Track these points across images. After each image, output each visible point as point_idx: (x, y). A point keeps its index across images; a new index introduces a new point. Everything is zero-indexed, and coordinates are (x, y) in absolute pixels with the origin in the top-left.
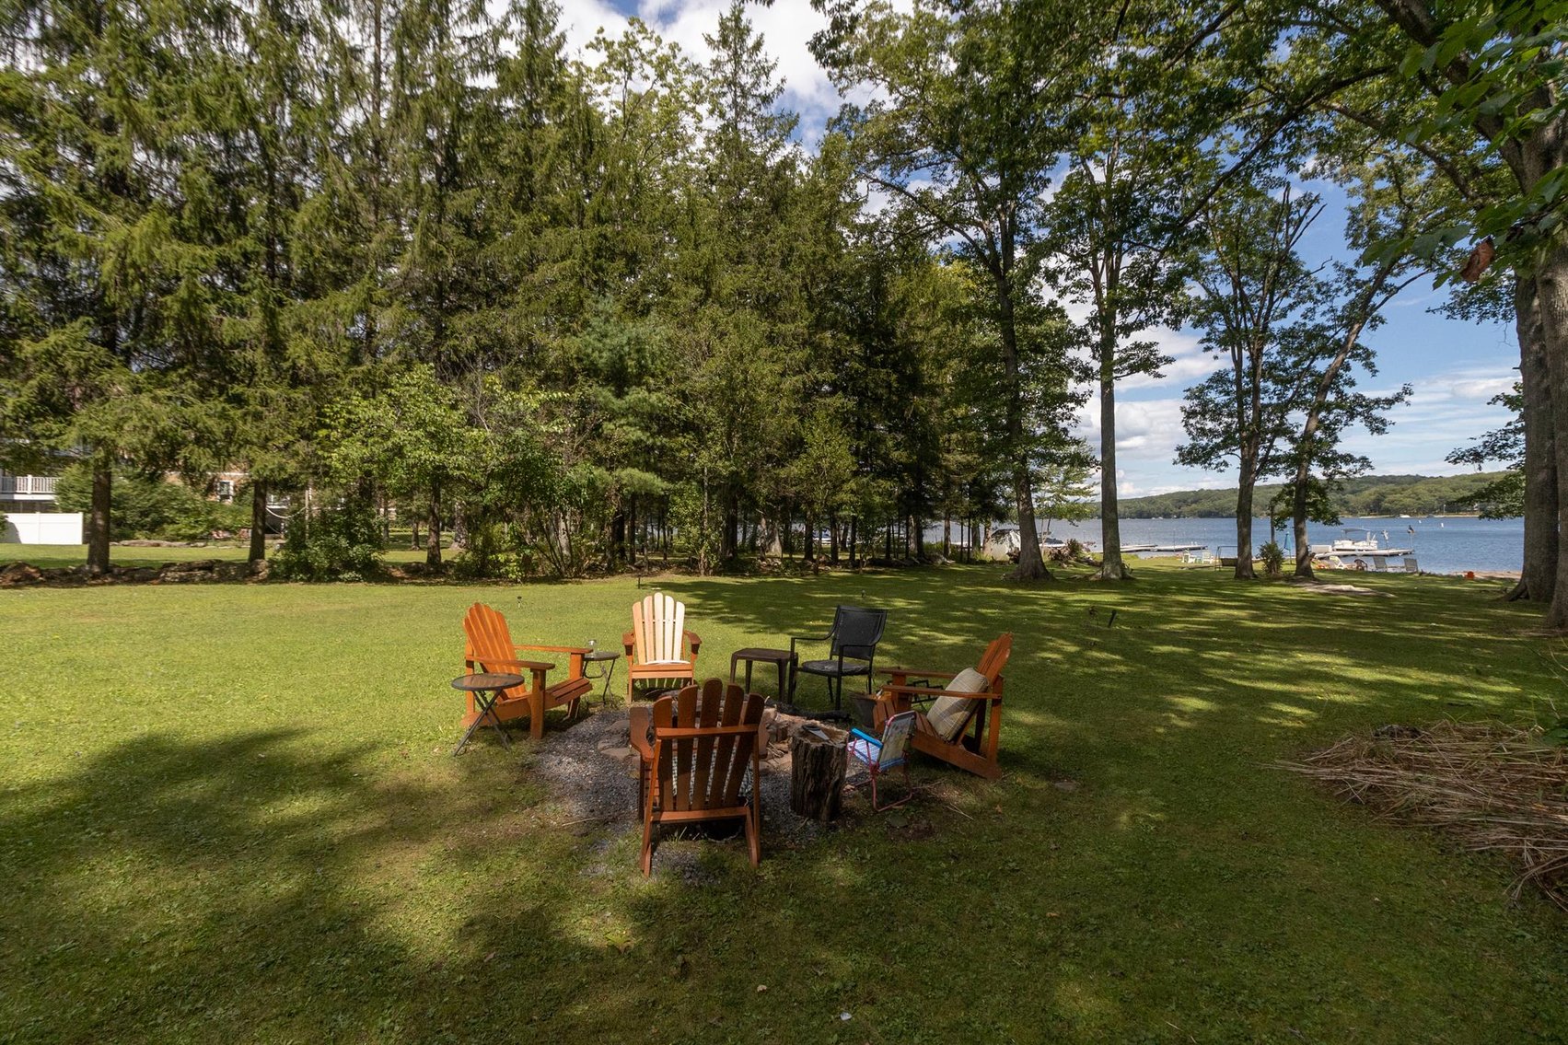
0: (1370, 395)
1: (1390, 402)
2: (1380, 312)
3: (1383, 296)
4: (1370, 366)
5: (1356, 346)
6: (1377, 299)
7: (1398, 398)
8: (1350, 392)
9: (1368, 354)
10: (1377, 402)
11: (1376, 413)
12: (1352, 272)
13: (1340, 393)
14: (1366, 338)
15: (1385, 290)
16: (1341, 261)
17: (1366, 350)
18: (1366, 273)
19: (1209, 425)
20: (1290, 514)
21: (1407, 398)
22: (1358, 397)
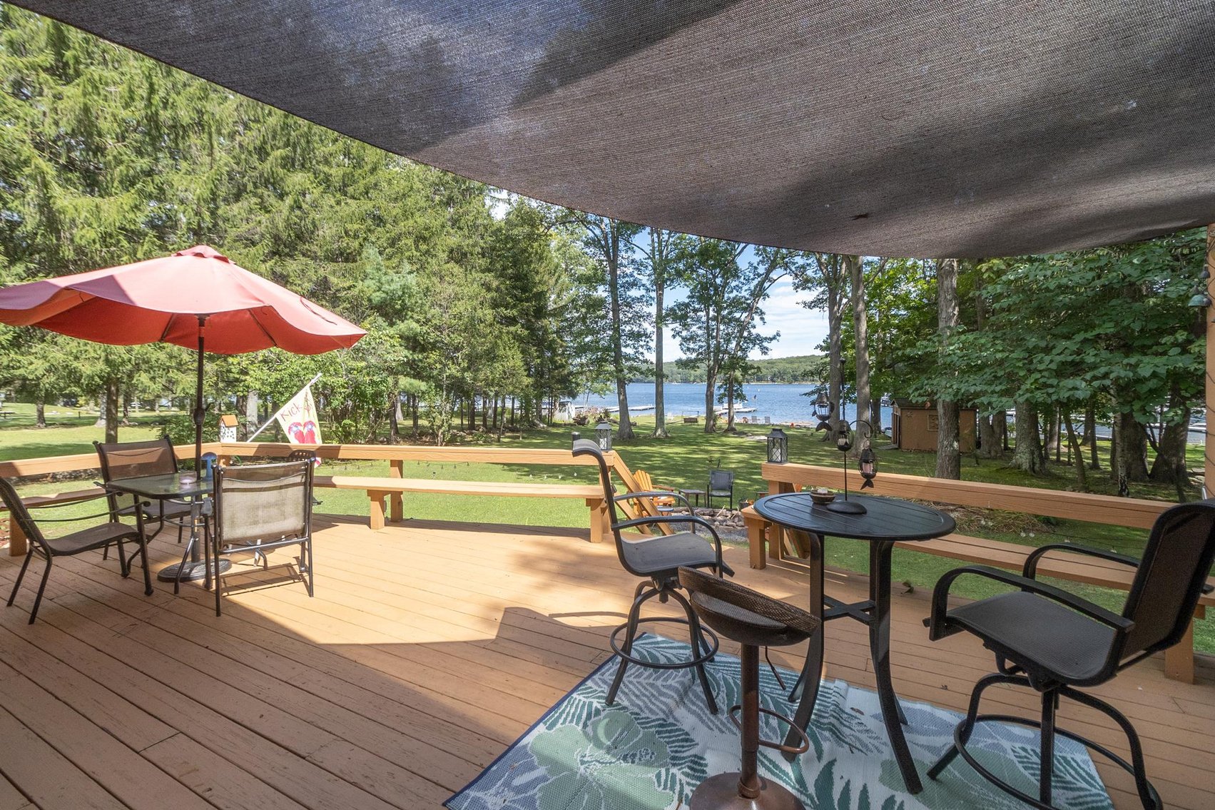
0: (763, 335)
1: (771, 339)
2: (767, 291)
3: (769, 283)
4: (762, 319)
5: (757, 308)
6: (766, 285)
7: (774, 338)
8: (754, 331)
9: (762, 313)
10: (766, 339)
11: (765, 344)
12: (756, 268)
13: (750, 332)
14: (761, 304)
15: (770, 281)
16: (752, 262)
17: (761, 311)
18: (762, 269)
19: (692, 346)
20: (725, 395)
21: (778, 338)
22: (758, 335)
